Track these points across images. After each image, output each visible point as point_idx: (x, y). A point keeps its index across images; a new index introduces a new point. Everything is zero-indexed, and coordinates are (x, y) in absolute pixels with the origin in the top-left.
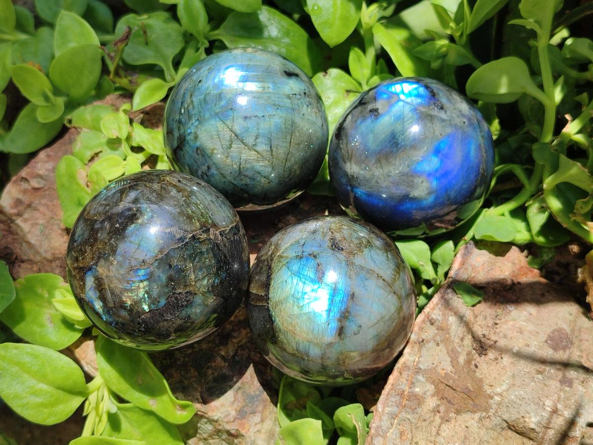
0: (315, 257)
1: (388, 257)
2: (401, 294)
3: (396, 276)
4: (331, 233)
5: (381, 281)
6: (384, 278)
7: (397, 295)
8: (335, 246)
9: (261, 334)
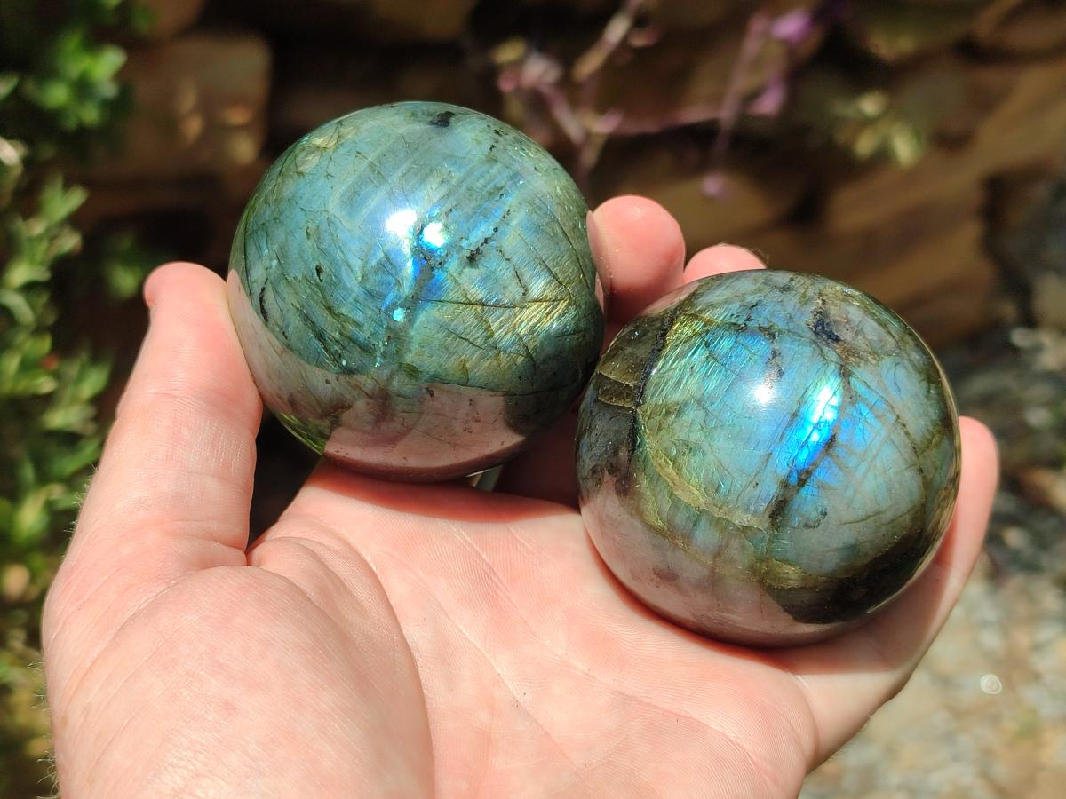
0: (772, 336)
1: (929, 392)
2: (931, 479)
3: (933, 436)
4: (820, 302)
5: (902, 433)
6: (908, 428)
7: (924, 477)
8: (823, 328)
9: (599, 469)
